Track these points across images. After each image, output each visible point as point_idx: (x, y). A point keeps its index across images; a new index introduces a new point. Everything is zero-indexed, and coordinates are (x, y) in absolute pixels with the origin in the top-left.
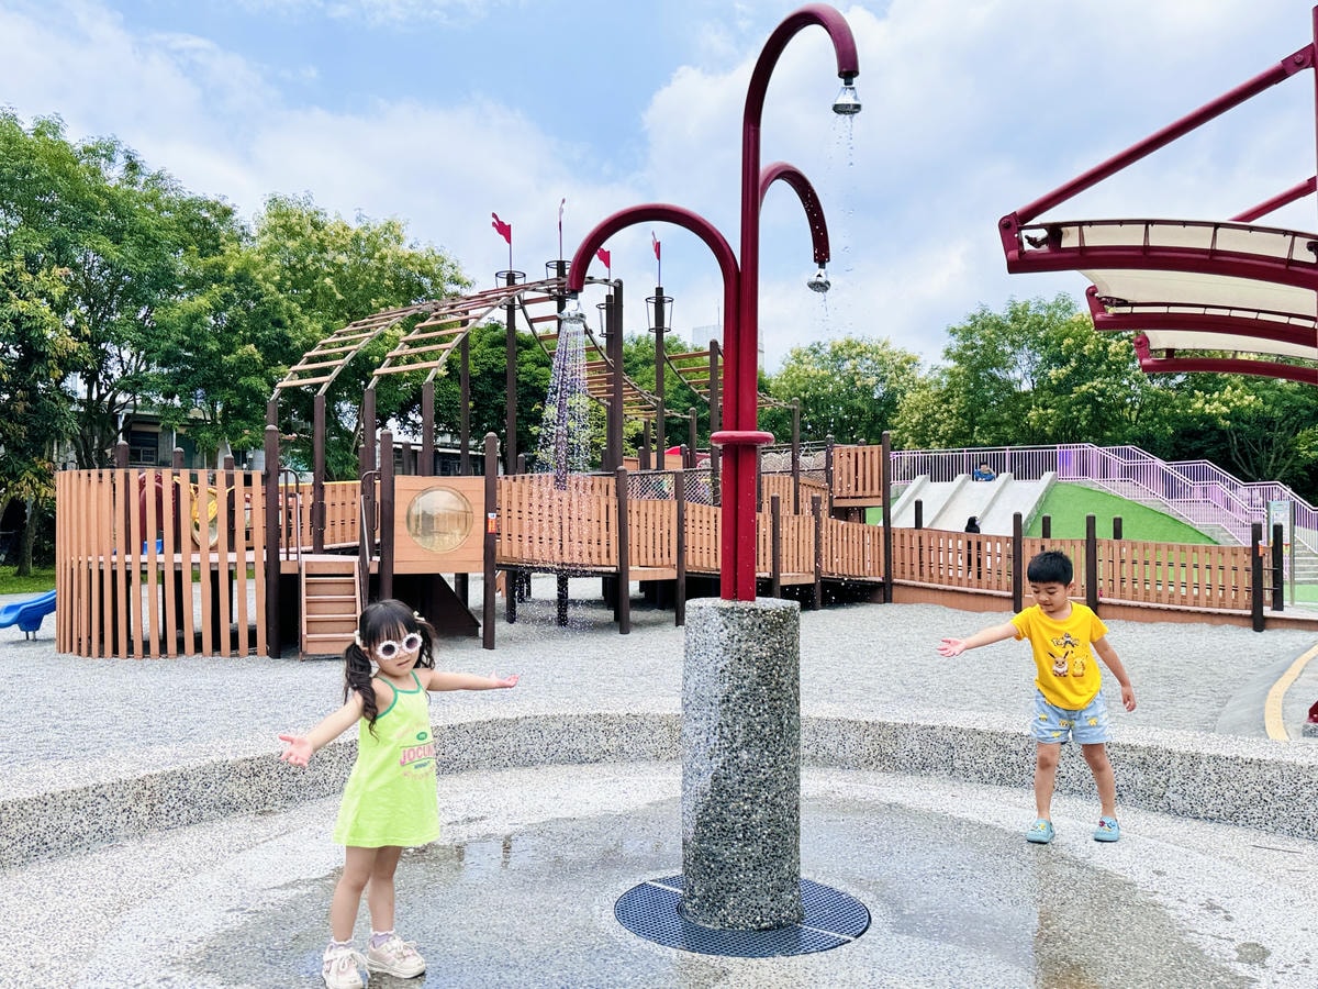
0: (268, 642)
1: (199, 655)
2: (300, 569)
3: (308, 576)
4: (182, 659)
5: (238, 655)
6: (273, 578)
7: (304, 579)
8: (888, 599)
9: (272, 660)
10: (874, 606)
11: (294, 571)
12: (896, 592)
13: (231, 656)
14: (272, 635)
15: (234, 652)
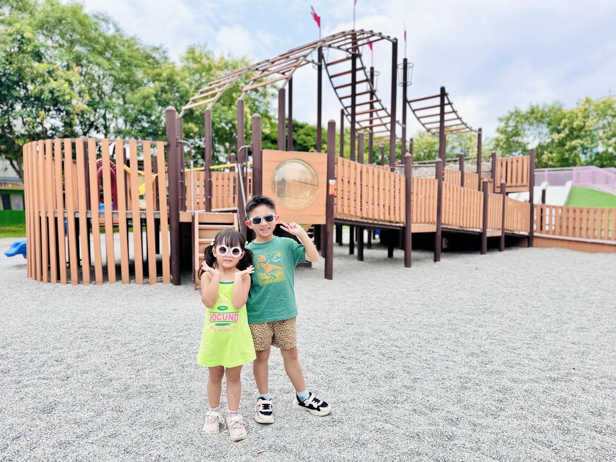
0: (171, 273)
1: (119, 283)
2: (193, 218)
3: (200, 224)
4: (106, 286)
5: (148, 283)
6: (174, 225)
7: (197, 226)
8: (530, 245)
9: (174, 287)
10: (524, 248)
11: (189, 220)
12: (535, 241)
13: (144, 283)
14: (174, 267)
15: (146, 280)
